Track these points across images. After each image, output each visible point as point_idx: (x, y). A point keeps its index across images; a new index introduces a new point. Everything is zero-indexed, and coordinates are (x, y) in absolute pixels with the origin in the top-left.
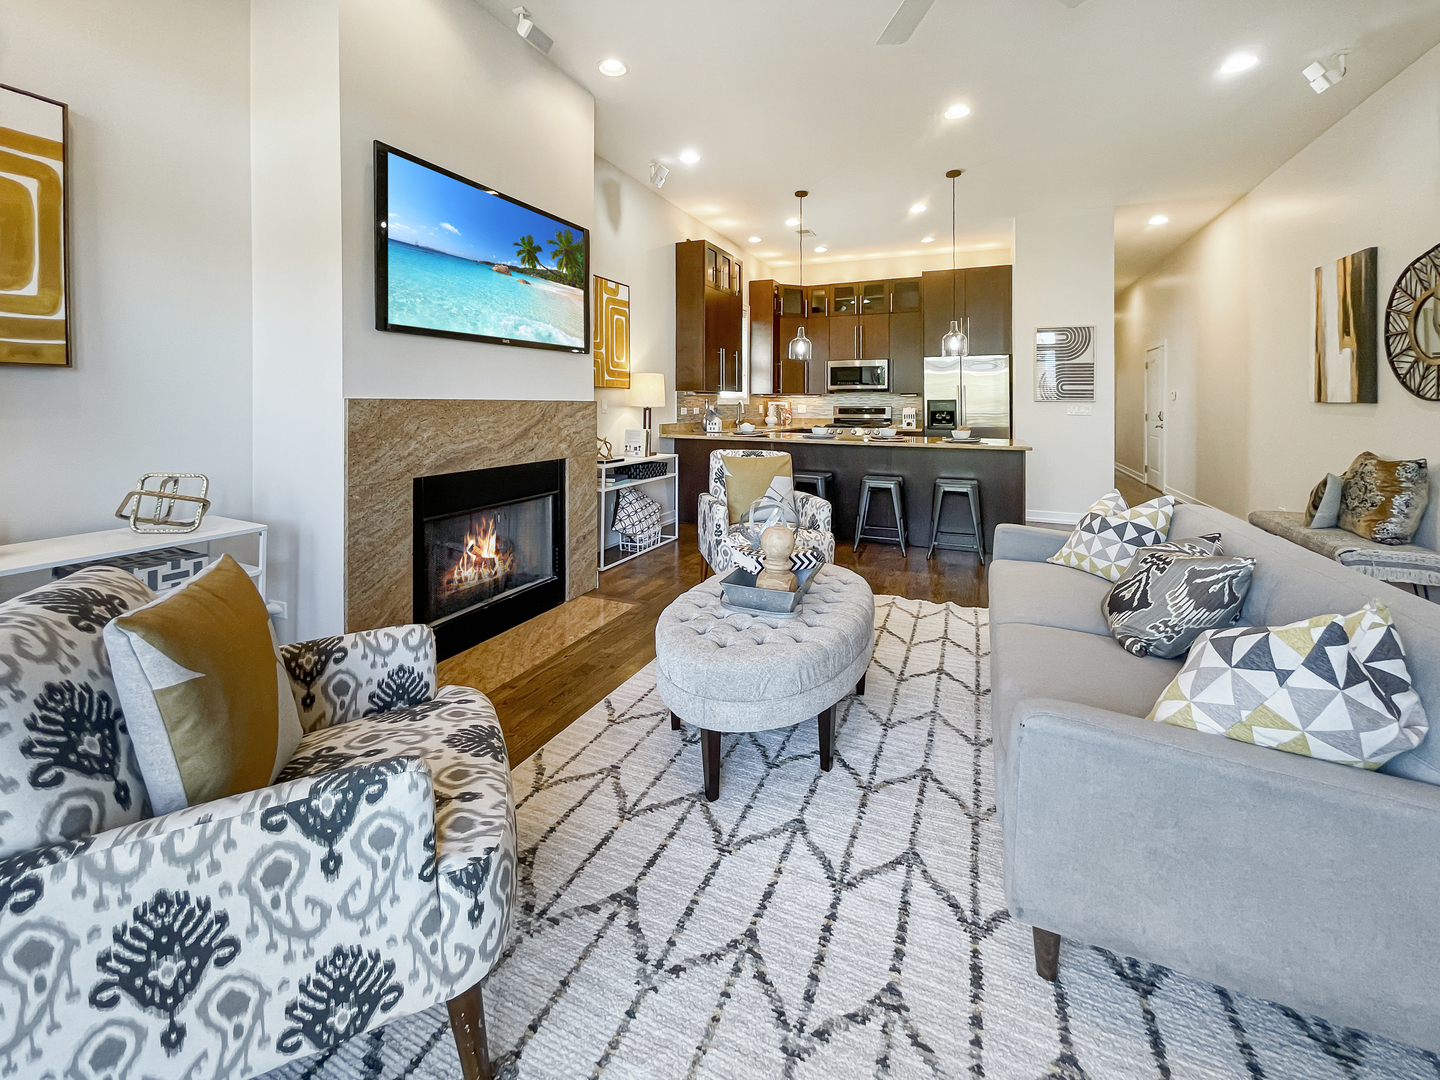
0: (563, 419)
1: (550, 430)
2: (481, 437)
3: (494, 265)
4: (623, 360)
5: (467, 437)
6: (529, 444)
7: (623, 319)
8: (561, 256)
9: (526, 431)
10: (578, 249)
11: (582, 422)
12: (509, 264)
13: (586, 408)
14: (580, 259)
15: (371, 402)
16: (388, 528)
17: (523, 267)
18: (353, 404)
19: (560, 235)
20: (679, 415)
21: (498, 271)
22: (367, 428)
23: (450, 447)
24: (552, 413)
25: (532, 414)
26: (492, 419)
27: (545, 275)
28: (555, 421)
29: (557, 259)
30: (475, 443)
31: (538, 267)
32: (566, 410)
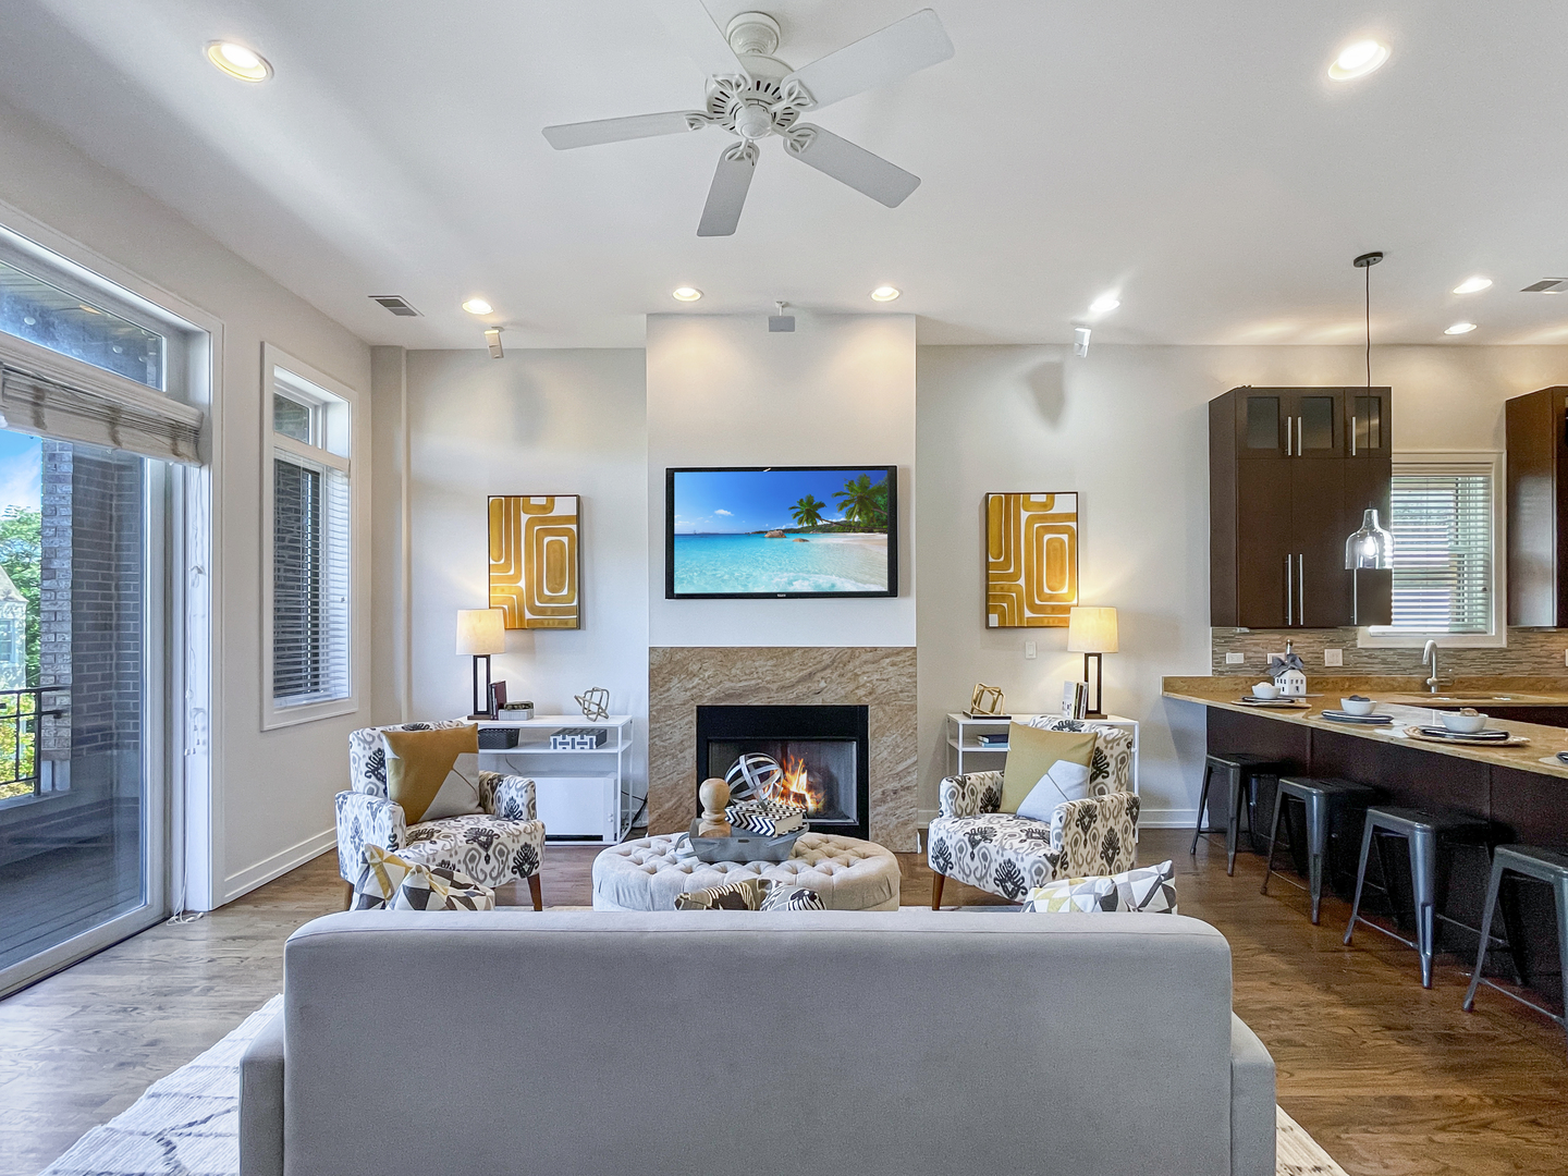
0: (860, 666)
1: (842, 675)
2: (759, 678)
3: (766, 532)
4: (1065, 590)
5: (745, 677)
6: (814, 687)
7: (1065, 537)
8: (852, 505)
9: (810, 675)
10: (879, 491)
11: (891, 669)
12: (784, 528)
13: (898, 654)
14: (882, 500)
15: (664, 650)
16: (677, 737)
17: (800, 526)
18: (652, 650)
19: (851, 483)
20: (1218, 660)
21: (771, 537)
22: (661, 667)
23: (728, 685)
24: (845, 658)
25: (818, 659)
26: (770, 663)
27: (827, 529)
28: (850, 666)
29: (845, 509)
30: (753, 682)
31: (820, 523)
32: (869, 656)
